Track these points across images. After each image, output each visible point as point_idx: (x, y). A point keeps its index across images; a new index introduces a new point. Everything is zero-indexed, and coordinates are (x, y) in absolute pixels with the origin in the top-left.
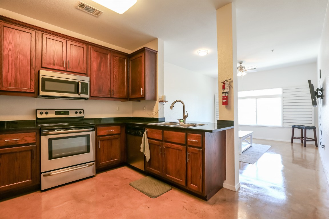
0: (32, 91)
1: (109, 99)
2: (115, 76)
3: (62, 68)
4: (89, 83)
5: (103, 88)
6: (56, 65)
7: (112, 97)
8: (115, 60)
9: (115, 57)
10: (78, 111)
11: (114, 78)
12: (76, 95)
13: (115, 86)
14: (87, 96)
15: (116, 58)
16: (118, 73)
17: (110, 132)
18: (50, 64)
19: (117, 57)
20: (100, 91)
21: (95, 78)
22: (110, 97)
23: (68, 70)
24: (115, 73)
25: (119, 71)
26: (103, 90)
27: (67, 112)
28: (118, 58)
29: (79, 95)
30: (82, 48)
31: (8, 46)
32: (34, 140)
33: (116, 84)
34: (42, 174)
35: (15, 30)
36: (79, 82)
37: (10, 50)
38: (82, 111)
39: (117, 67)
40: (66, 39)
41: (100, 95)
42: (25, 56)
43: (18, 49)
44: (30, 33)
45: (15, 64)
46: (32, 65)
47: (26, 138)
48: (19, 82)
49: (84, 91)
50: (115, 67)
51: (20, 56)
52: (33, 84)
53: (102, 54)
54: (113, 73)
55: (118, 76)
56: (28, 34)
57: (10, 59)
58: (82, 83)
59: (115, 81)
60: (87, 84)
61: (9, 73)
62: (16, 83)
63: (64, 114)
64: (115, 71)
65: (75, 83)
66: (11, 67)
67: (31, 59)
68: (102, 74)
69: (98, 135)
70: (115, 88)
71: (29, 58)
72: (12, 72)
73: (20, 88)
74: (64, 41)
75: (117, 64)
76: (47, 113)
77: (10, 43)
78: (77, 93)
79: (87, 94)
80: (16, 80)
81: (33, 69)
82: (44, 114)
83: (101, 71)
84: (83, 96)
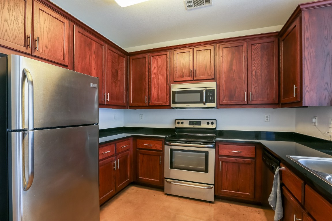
0: (167, 104)
1: (245, 106)
2: (254, 73)
3: (189, 79)
4: (215, 89)
5: (235, 92)
6: (184, 77)
7: (249, 103)
8: (255, 50)
9: (254, 46)
11: (253, 77)
12: (202, 105)
13: (255, 88)
14: (214, 105)
15: (256, 47)
16: (260, 67)
17: (237, 153)
18: (180, 77)
19: (258, 44)
20: (231, 97)
21: (225, 81)
22: (246, 103)
23: (195, 79)
24: (254, 68)
25: (261, 64)
26: (236, 95)
27: (199, 123)
28: (259, 44)
29: (204, 104)
30: (209, 51)
31: (154, 71)
32: (161, 148)
33: (257, 84)
34: (165, 179)
35: (157, 57)
36: (203, 90)
37: (155, 73)
38: (214, 122)
39: (258, 59)
40: (193, 47)
41: (232, 102)
42: (163, 75)
43: (159, 71)
44: (166, 54)
45: (158, 84)
46: (167, 81)
47: (157, 145)
48: (160, 97)
49: (210, 99)
50: (254, 60)
51: (160, 76)
52: (168, 98)
53: (234, 48)
54: (251, 70)
55: (261, 72)
56: (165, 56)
57: (155, 80)
58: (207, 91)
59: (254, 79)
60: (214, 90)
61: (154, 92)
62: (158, 98)
63: (196, 124)
64: (254, 66)
65: (201, 92)
66: (156, 86)
67: (167, 77)
68: (234, 75)
69: (219, 154)
70: (254, 90)
71: (166, 76)
72: (156, 90)
73: (161, 102)
74: (191, 50)
75: (257, 54)
76: (182, 123)
77: (155, 68)
78: (201, 101)
79: (214, 102)
80: (158, 96)
81: (168, 84)
82: (180, 124)
83: (233, 71)
84: (208, 105)
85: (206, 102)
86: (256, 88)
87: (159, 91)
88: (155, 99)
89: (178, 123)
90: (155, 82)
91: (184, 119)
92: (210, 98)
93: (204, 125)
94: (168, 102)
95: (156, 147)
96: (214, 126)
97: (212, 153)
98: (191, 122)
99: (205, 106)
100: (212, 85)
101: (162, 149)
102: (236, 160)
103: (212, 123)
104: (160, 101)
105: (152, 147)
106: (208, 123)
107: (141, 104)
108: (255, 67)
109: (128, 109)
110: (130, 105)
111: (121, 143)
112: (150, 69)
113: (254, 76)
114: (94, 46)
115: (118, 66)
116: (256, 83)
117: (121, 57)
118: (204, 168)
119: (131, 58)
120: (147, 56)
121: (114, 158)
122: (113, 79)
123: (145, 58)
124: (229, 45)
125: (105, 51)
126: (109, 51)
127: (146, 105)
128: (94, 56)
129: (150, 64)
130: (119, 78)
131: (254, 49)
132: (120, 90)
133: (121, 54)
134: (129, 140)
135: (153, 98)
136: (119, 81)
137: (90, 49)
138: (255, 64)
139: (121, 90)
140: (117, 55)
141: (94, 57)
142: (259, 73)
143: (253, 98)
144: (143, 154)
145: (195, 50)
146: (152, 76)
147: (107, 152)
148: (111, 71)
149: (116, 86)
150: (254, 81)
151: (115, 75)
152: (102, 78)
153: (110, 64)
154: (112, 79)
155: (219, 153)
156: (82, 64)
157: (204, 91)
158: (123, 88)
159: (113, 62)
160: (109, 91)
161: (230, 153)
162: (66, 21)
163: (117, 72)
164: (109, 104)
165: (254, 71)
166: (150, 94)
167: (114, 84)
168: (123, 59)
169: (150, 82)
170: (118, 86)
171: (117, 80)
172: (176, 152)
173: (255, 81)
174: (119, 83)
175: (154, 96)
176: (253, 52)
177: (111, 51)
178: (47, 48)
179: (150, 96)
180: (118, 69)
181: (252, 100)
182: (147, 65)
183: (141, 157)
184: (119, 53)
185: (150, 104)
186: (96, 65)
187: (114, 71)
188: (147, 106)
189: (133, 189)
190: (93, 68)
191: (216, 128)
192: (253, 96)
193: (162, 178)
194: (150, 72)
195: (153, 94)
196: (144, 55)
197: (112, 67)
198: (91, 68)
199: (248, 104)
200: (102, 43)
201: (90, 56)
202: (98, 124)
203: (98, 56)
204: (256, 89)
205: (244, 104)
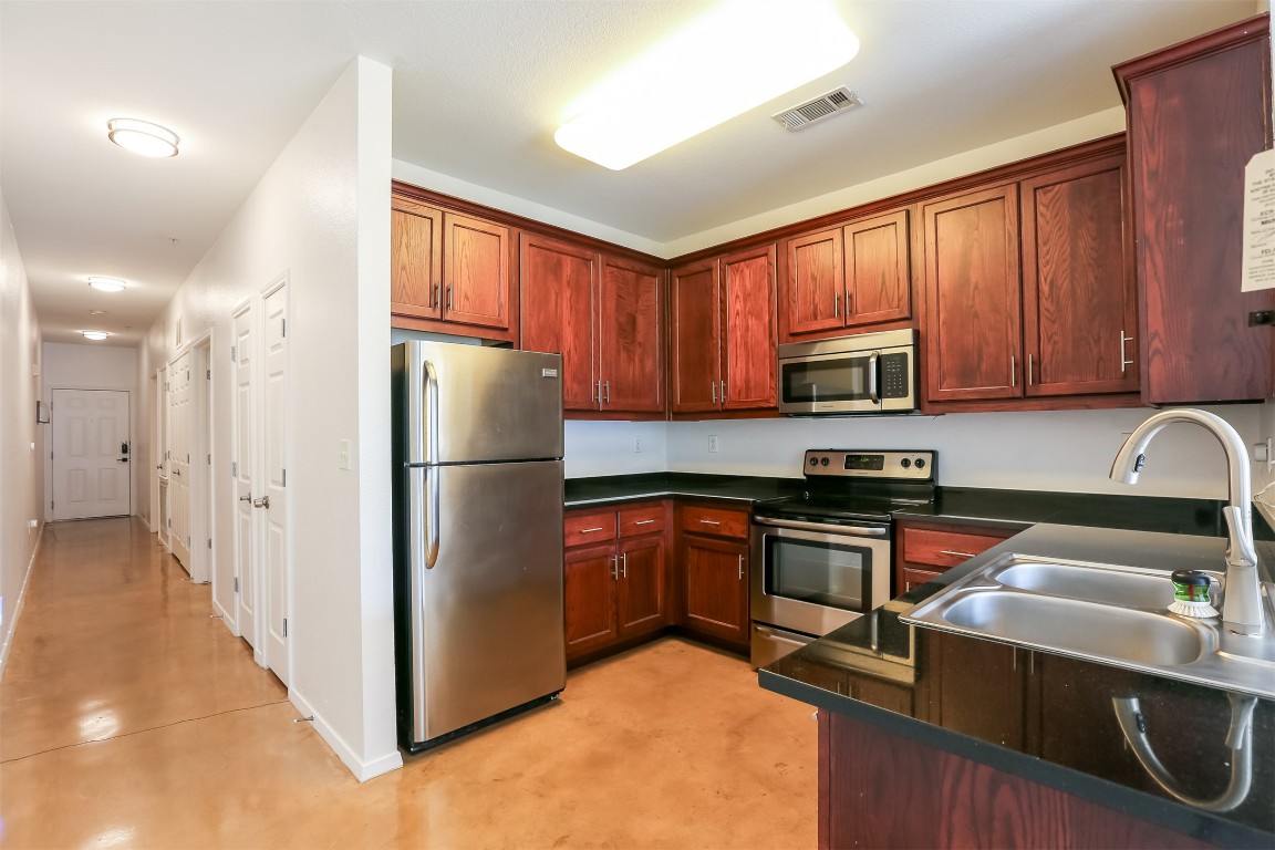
0: (772, 405)
1: (1016, 404)
2: (1045, 288)
4: (910, 351)
5: (980, 357)
6: (819, 317)
7: (1028, 391)
8: (1047, 207)
9: (1045, 193)
10: (913, 458)
11: (1043, 301)
12: (867, 405)
13: (1050, 339)
14: (907, 402)
15: (1050, 195)
16: (1067, 262)
17: (960, 558)
18: (806, 318)
19: (1058, 186)
20: (966, 375)
21: (944, 323)
22: (1018, 393)
23: (849, 323)
24: (1044, 271)
25: (1073, 255)
26: (984, 367)
27: (875, 460)
28: (1065, 185)
29: (875, 402)
30: (892, 228)
31: (735, 305)
32: (743, 532)
33: (1056, 326)
34: (753, 625)
35: (742, 263)
36: (869, 358)
37: (738, 314)
38: (927, 458)
39: (1060, 236)
40: (843, 224)
41: (968, 391)
42: (759, 317)
43: (749, 304)
44: (766, 255)
45: (746, 344)
46: (771, 336)
47: (732, 524)
48: (752, 384)
49: (892, 385)
50: (1045, 244)
51: (752, 322)
52: (773, 386)
53: (971, 212)
54: (1033, 277)
55: (1071, 281)
56: (763, 260)
57: (739, 334)
58: (879, 359)
59: (1047, 310)
60: (904, 355)
61: (737, 369)
62: (748, 388)
63: (867, 466)
64: (1048, 263)
65: (864, 362)
66: (741, 351)
67: (770, 321)
68: (973, 300)
69: (907, 559)
70: (1047, 348)
71: (767, 319)
72: (741, 364)
73: (754, 398)
74: (836, 234)
75: (1058, 217)
76: (826, 462)
77: (737, 297)
78: (865, 395)
79: (906, 395)
80: (747, 381)
81: (773, 345)
82: (819, 465)
83: (972, 287)
84: (889, 403)
85: (880, 395)
86: (1056, 338)
87: (750, 366)
88: (738, 390)
89: (814, 461)
90: (739, 339)
91: (831, 450)
92: (892, 382)
93: (893, 470)
94: (775, 396)
95: (731, 529)
96: (924, 473)
97: (881, 552)
98: (853, 459)
99: (877, 407)
100: (898, 340)
101: (745, 536)
103: (920, 464)
104: (753, 396)
105: (720, 530)
106: (906, 463)
107: (703, 406)
108: (1048, 268)
109: (669, 420)
110: (675, 410)
111: (635, 512)
112: (723, 302)
113: (1047, 299)
114: (568, 265)
115: (637, 302)
116: (1053, 322)
117: (646, 278)
118: (858, 600)
119: (675, 273)
120: (717, 263)
121: (613, 548)
122: (621, 341)
123: (710, 270)
124: (955, 203)
125: (598, 273)
126: (609, 269)
127: (715, 408)
128: (567, 294)
129: (723, 287)
130: (640, 337)
131: (1044, 206)
132: (643, 368)
133: (647, 268)
134: (661, 505)
135: (735, 387)
136: (640, 344)
137: (558, 279)
138: (1048, 257)
139: (648, 368)
140: (630, 276)
141: (569, 296)
142: (1065, 285)
143: (1046, 377)
144: (699, 548)
145: (849, 230)
146: (730, 324)
147: (593, 528)
148: (617, 320)
149: (630, 359)
150: (1047, 314)
151: (627, 329)
152: (589, 345)
153: (611, 305)
154: (618, 342)
155: (906, 555)
156: (538, 317)
157: (873, 360)
158: (652, 364)
159: (620, 297)
160: (610, 375)
161: (940, 556)
162: (503, 231)
163: (633, 321)
164: (612, 408)
165: (1046, 279)
166: (724, 377)
167: (623, 355)
168: (652, 280)
169: (724, 340)
170: (637, 359)
171: (633, 342)
172: (785, 546)
173: (1052, 315)
174: (638, 351)
175: (735, 381)
176: (1042, 215)
177: (614, 269)
178: (468, 299)
179: (726, 382)
180: (637, 312)
181: (1038, 380)
182: (717, 292)
183: (693, 556)
184: (638, 266)
185: (728, 406)
186: (573, 313)
187: (623, 319)
188: (718, 411)
190: (565, 322)
191: (930, 481)
192: (1045, 368)
193: (749, 625)
194: (724, 311)
195: (734, 375)
196: (706, 262)
197: (619, 308)
198: (561, 322)
199: (1025, 397)
200: (589, 253)
201: (557, 295)
202: (561, 458)
203: (578, 288)
204: (1055, 343)
205: (1011, 396)
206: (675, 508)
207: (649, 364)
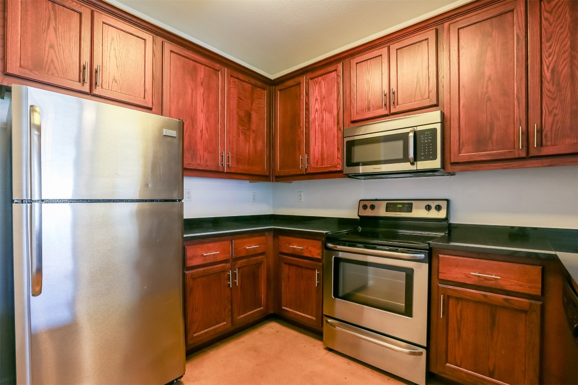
0: (339, 169)
1: (520, 162)
2: (547, 74)
3: (384, 111)
4: (438, 127)
5: (492, 130)
6: (371, 109)
7: (533, 153)
8: (550, 12)
10: (433, 204)
11: (546, 84)
12: (406, 166)
13: (550, 113)
14: (436, 164)
15: (553, 3)
16: (567, 53)
17: (486, 279)
18: (362, 111)
20: (480, 142)
21: (463, 106)
22: (523, 154)
23: (393, 111)
24: (546, 61)
25: (573, 46)
26: (494, 136)
27: (407, 205)
29: (412, 164)
30: (425, 43)
31: (315, 106)
32: (318, 254)
33: (556, 102)
34: (325, 318)
35: (320, 78)
36: (408, 133)
37: (316, 111)
38: (444, 204)
39: (562, 33)
40: (388, 44)
41: (482, 155)
42: (331, 112)
43: (324, 104)
44: (336, 70)
45: (322, 130)
46: (338, 124)
47: (311, 248)
48: (325, 156)
49: (424, 152)
50: (548, 41)
51: (326, 116)
52: (339, 156)
53: (487, 23)
54: (537, 67)
55: (571, 67)
56: (334, 74)
57: (317, 124)
58: (416, 134)
59: (549, 91)
60: (435, 130)
61: (316, 147)
62: (322, 159)
63: (401, 210)
64: (550, 55)
65: (404, 137)
66: (318, 135)
67: (338, 114)
68: (487, 88)
69: (440, 277)
70: (548, 120)
71: (335, 112)
72: (319, 144)
73: (327, 166)
74: (384, 51)
75: (560, 20)
76: (373, 207)
77: (316, 100)
78: (405, 159)
79: (435, 158)
80: (322, 155)
81: (340, 129)
82: (369, 209)
83: (486, 79)
84: (422, 165)
85: (416, 159)
86: (555, 111)
87: (324, 144)
88: (316, 160)
89: (365, 207)
90: (317, 127)
91: (376, 200)
92: (425, 149)
93: (419, 212)
94: (341, 163)
95: (311, 252)
96: (442, 214)
97: (421, 273)
98: (391, 205)
99: (413, 168)
100: (431, 119)
101: (320, 257)
102: (485, 296)
103: (438, 208)
104: (326, 164)
105: (303, 253)
106: (428, 208)
107: (293, 171)
108: (550, 58)
109: (273, 181)
110: (277, 175)
111: (245, 240)
112: (307, 104)
113: (548, 83)
114: (202, 72)
115: (252, 104)
116: (554, 99)
117: (258, 89)
118: (402, 305)
119: (278, 88)
120: (303, 79)
121: (228, 265)
122: (241, 128)
123: (299, 84)
124: (474, 19)
125: (223, 79)
126: (232, 80)
127: (301, 173)
128: (201, 90)
129: (307, 94)
130: (253, 127)
131: (547, 12)
132: (255, 147)
133: (259, 84)
134: (264, 235)
135: (314, 158)
136: (253, 131)
137: (194, 79)
138: (551, 50)
139: (259, 148)
140: (248, 86)
141: (202, 92)
142: (565, 71)
143: (546, 141)
144: (290, 264)
145: (394, 47)
146: (312, 117)
147: (212, 252)
148: (237, 113)
149: (247, 140)
150: (549, 94)
151: (245, 120)
152: (216, 127)
153: (234, 103)
154: (238, 128)
155: (440, 274)
156: (178, 103)
157: (411, 135)
158: (261, 145)
159: (240, 99)
160: (232, 149)
161: (468, 277)
162: (149, 37)
163: (249, 115)
164: (233, 171)
165: (548, 68)
166: (308, 152)
167: (242, 137)
168: (263, 91)
169: (308, 128)
170: (251, 141)
171: (249, 129)
172: (348, 265)
173: (553, 94)
174: (253, 135)
175: (314, 156)
176: (546, 19)
177: (236, 80)
178: (116, 81)
179: (308, 155)
180: (252, 110)
181: (541, 144)
182: (303, 97)
183: (285, 269)
184: (253, 81)
185: (309, 171)
186: (205, 104)
187: (242, 114)
188: (303, 175)
189: (272, 327)
190: (199, 110)
191: (446, 219)
192: (546, 135)
193: (322, 317)
194: (307, 109)
195: (314, 150)
196: (297, 80)
197: (239, 106)
198: (196, 110)
199: (529, 157)
200: (218, 66)
201: (193, 90)
202: (180, 200)
203: (209, 88)
204: (555, 115)
205: (517, 156)
206: (274, 237)
207: (260, 144)
